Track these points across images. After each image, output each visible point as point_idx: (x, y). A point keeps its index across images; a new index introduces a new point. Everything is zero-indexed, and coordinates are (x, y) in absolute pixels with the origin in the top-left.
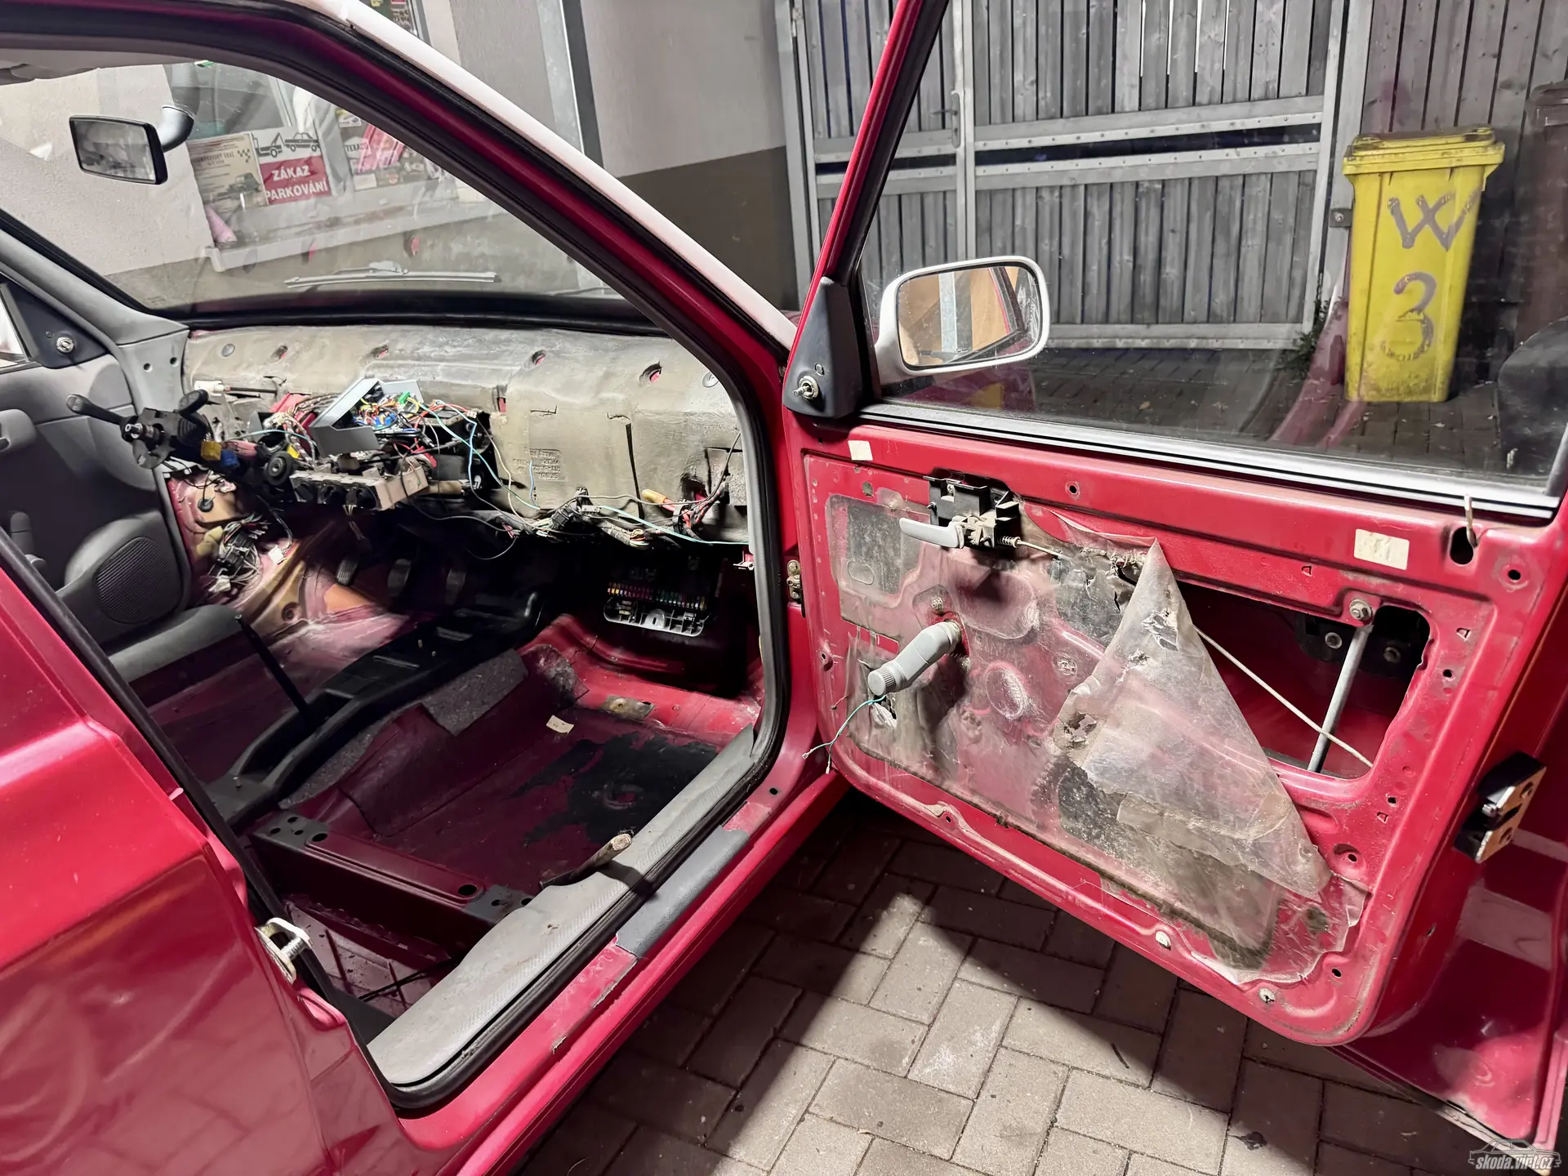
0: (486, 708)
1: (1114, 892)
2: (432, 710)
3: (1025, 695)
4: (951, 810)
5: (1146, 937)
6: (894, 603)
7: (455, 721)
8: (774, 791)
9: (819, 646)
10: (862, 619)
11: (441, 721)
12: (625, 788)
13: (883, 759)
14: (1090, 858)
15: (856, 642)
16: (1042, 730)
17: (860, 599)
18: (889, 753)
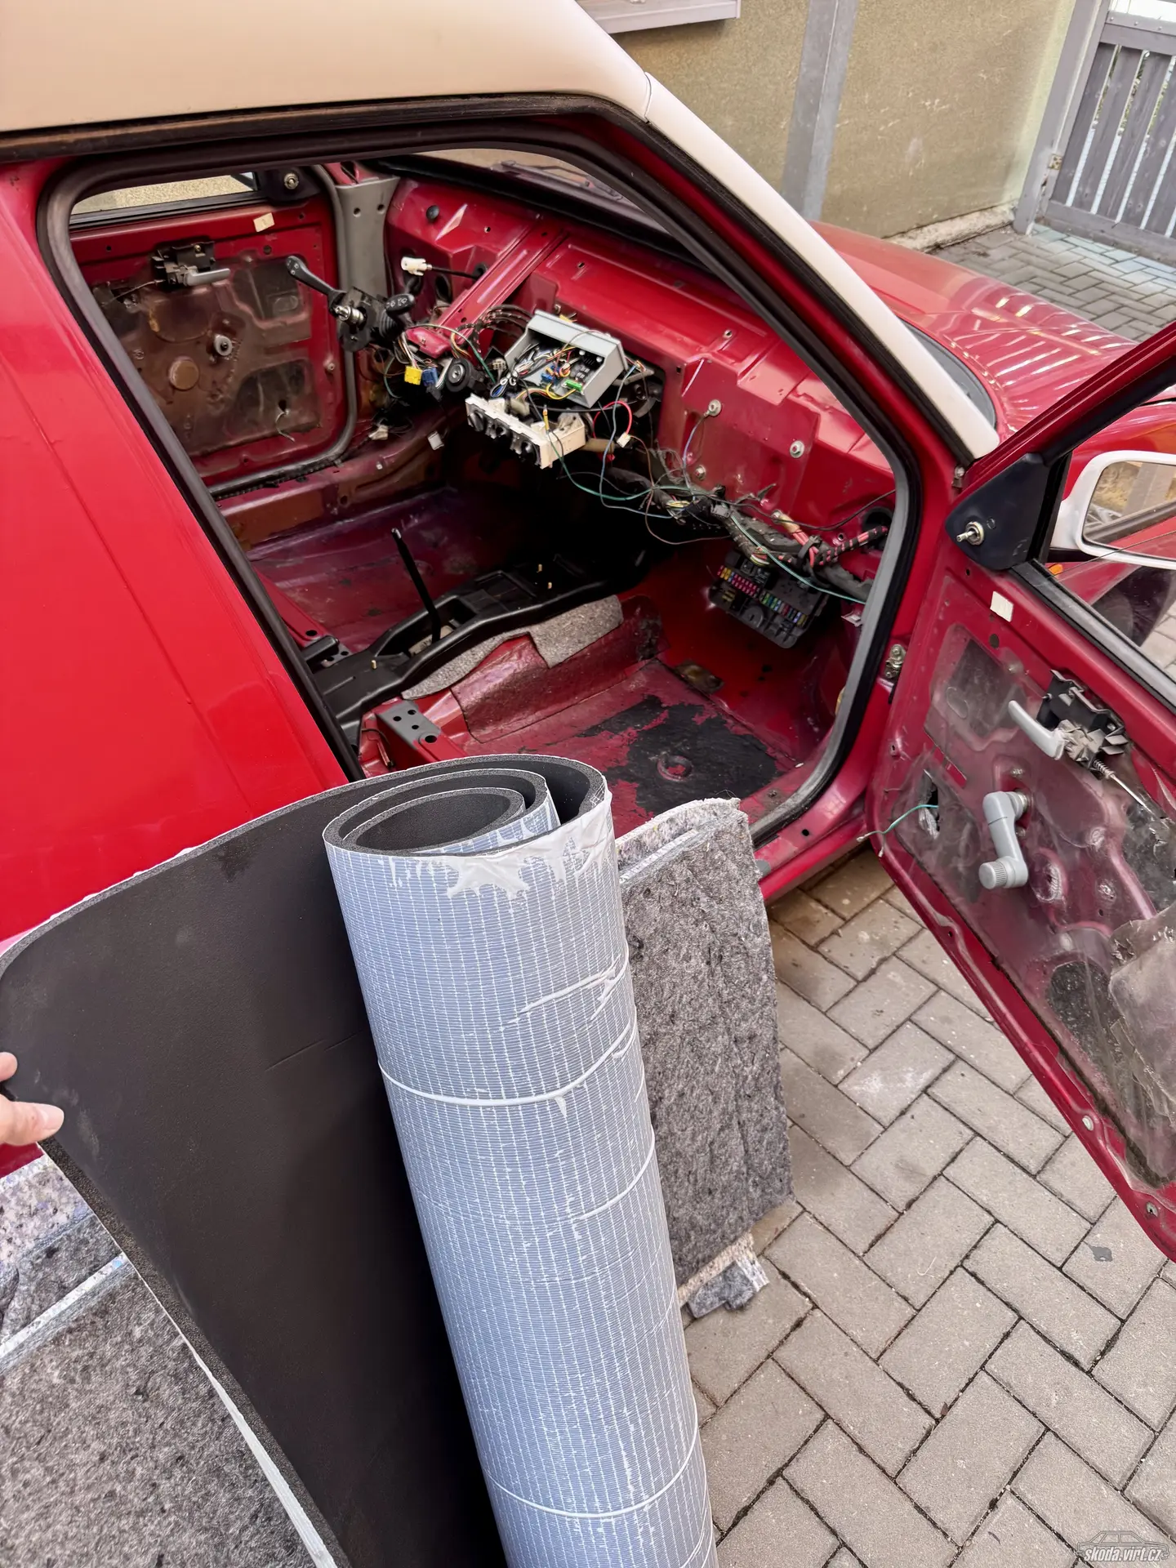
0: (581, 646)
1: (1065, 1068)
2: (537, 640)
3: (1061, 892)
4: (957, 930)
5: (1076, 1113)
6: (979, 746)
7: (554, 654)
8: (806, 833)
9: (892, 737)
10: (941, 741)
11: (542, 651)
12: (678, 759)
13: (913, 856)
14: (1058, 1033)
15: (928, 755)
16: (1063, 924)
17: (947, 723)
18: (920, 854)
